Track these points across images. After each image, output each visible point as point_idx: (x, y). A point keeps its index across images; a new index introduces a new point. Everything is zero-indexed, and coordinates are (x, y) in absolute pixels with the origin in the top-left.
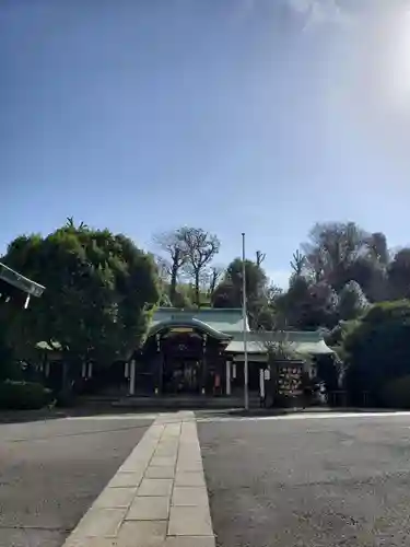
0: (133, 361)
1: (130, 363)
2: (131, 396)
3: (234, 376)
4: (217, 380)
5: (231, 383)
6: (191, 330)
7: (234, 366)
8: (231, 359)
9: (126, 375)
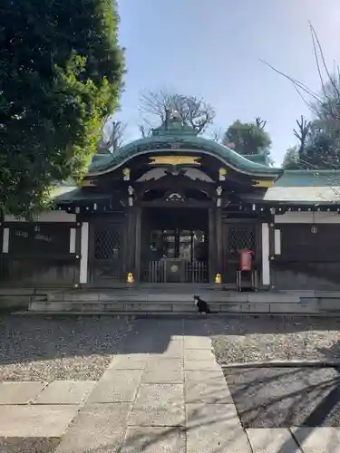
0: (85, 227)
1: (79, 230)
2: (82, 289)
3: (278, 251)
4: (246, 257)
5: (273, 264)
6: (190, 160)
7: (277, 233)
8: (270, 219)
9: (72, 249)
